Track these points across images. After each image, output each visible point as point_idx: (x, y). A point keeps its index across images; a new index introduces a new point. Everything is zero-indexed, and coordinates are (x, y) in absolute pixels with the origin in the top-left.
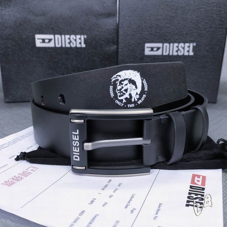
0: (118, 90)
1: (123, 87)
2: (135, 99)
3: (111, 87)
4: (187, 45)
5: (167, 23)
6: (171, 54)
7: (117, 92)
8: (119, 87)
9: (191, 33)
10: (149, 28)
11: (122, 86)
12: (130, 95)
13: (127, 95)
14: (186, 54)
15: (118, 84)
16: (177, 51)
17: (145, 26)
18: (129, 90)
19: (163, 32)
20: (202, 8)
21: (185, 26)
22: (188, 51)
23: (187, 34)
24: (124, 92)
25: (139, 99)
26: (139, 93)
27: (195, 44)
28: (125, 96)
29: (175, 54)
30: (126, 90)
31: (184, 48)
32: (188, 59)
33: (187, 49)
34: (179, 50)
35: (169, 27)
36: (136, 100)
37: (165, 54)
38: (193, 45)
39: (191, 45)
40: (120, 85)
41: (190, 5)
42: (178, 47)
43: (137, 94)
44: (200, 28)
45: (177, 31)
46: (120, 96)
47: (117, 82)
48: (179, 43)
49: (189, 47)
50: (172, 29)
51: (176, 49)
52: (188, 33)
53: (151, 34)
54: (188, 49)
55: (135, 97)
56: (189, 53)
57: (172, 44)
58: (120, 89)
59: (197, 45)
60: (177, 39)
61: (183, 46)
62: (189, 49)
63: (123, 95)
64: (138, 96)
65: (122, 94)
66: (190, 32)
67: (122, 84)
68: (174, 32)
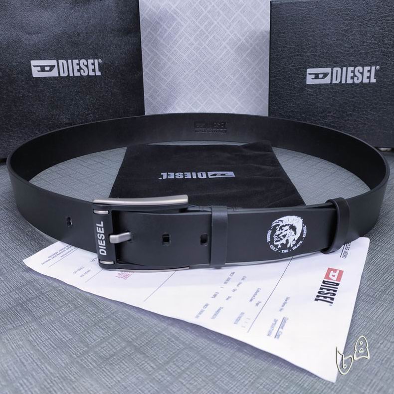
0: (276, 235)
1: (282, 233)
2: (290, 245)
3: (270, 232)
4: (367, 68)
5: (337, 40)
6: (343, 82)
7: (275, 237)
8: (278, 233)
9: (372, 52)
10: (312, 47)
11: (281, 231)
12: (287, 241)
13: (284, 241)
14: (366, 81)
15: (278, 229)
16: (352, 78)
17: (306, 45)
18: (287, 236)
19: (331, 52)
20: (389, 16)
21: (364, 42)
22: (369, 77)
23: (366, 53)
24: (281, 237)
25: (294, 246)
26: (296, 240)
27: (378, 67)
28: (281, 242)
29: (350, 81)
30: (284, 236)
31: (362, 73)
32: (369, 89)
33: (366, 74)
34: (355, 76)
35: (341, 45)
36: (292, 246)
37: (334, 82)
38: (375, 68)
39: (373, 68)
40: (279, 230)
41: (371, 12)
42: (353, 72)
43: (294, 240)
44: (386, 44)
45: (352, 50)
46: (276, 241)
47: (277, 227)
48: (355, 66)
49: (370, 71)
50: (346, 47)
51: (350, 75)
52: (368, 53)
53: (315, 55)
54: (368, 74)
55: (291, 243)
56: (370, 81)
57: (344, 69)
58: (279, 235)
59: (381, 68)
60: (353, 61)
61: (361, 71)
62: (370, 74)
63: (279, 241)
64: (294, 242)
65: (279, 239)
66: (372, 50)
67: (282, 230)
68: (348, 51)
